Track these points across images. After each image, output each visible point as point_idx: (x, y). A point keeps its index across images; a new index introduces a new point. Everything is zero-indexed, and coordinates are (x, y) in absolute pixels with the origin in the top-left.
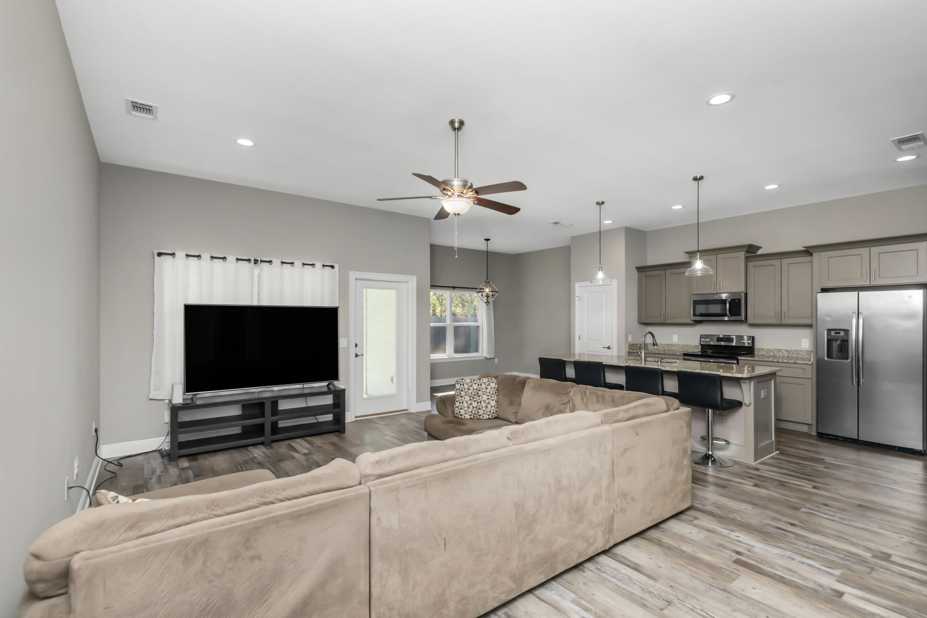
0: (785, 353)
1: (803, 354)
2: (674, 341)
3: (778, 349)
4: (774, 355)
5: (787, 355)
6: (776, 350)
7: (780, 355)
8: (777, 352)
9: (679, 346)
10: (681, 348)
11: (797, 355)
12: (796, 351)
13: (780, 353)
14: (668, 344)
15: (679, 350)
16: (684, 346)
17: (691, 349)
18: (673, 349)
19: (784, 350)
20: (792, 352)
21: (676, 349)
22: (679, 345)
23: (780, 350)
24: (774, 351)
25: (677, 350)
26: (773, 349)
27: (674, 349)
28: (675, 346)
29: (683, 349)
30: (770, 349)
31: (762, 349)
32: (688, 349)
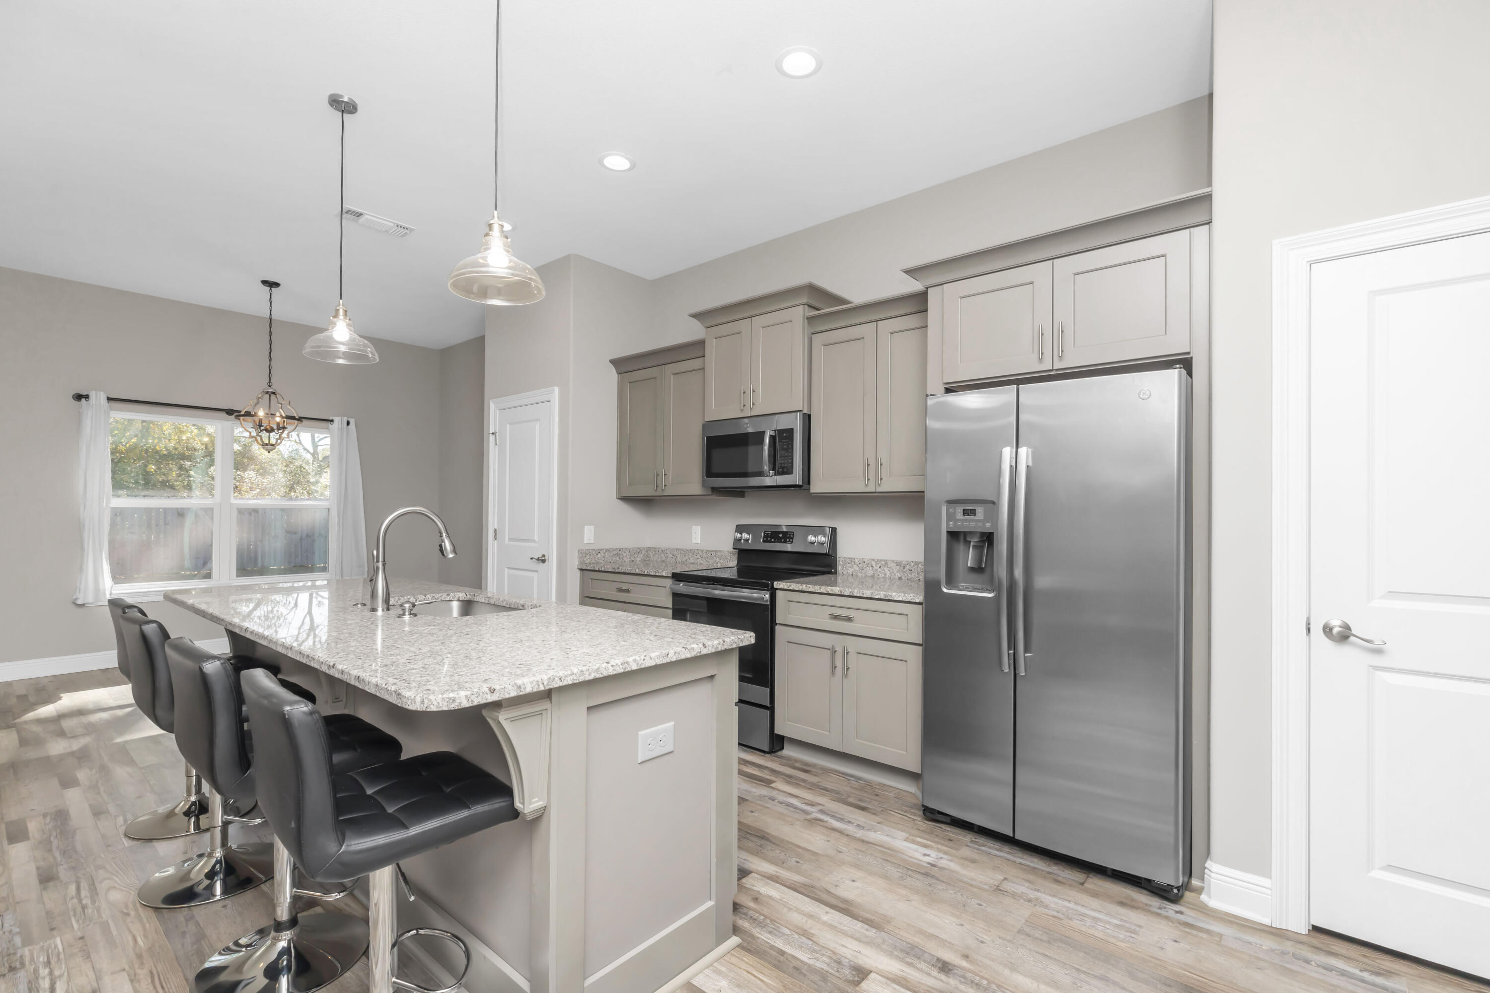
3: (881, 560)
4: (874, 574)
6: (877, 561)
7: (885, 574)
8: (880, 567)
9: (701, 554)
10: (705, 558)
16: (710, 554)
18: (692, 561)
21: (696, 561)
22: (702, 551)
23: (885, 561)
24: (874, 565)
26: (874, 560)
28: (695, 554)
29: (708, 560)
30: (866, 561)
31: (852, 560)
32: (718, 560)
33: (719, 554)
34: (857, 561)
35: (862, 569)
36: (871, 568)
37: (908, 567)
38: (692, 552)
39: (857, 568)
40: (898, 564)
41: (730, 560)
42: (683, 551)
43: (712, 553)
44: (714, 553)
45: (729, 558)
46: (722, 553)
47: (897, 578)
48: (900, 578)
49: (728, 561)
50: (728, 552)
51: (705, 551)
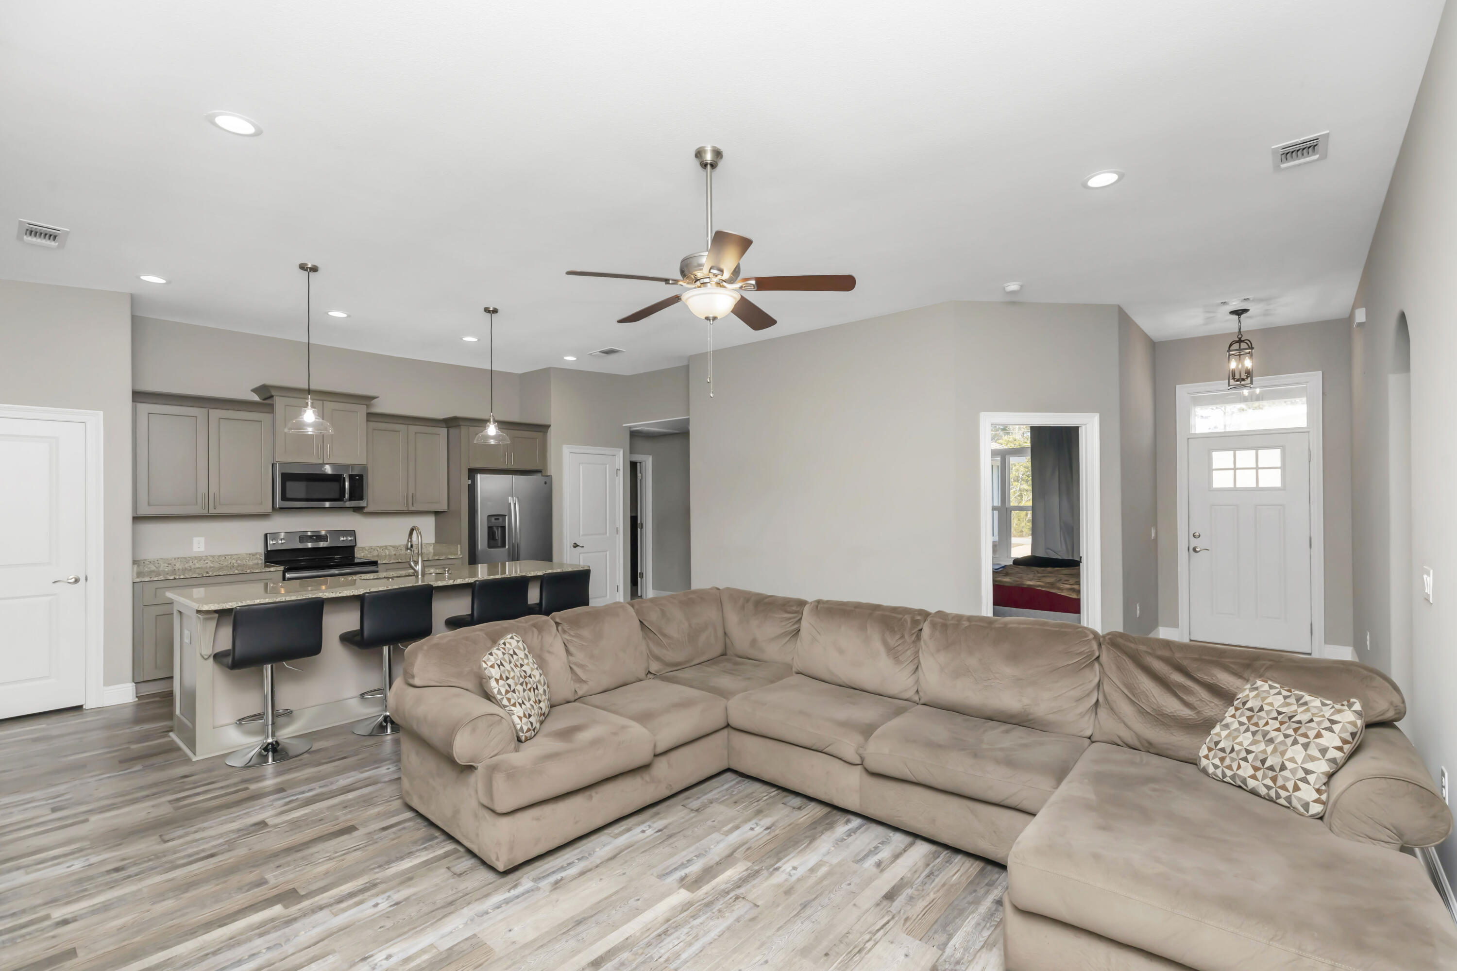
0: (393, 550)
2: (196, 550)
3: (383, 546)
4: (378, 554)
5: (394, 553)
6: (381, 547)
7: (386, 554)
8: (383, 550)
9: (211, 559)
10: (217, 562)
13: (386, 551)
14: (185, 558)
15: (210, 567)
16: (224, 558)
17: (239, 562)
18: (197, 565)
19: (391, 546)
21: (205, 566)
22: (213, 557)
23: (386, 546)
24: (378, 550)
25: (206, 568)
26: (378, 546)
27: (200, 566)
28: (203, 560)
30: (373, 548)
31: (363, 548)
32: (234, 561)
33: (234, 557)
34: (367, 548)
35: (370, 553)
36: (376, 552)
37: (399, 548)
38: (199, 559)
39: (367, 553)
40: (394, 547)
41: (249, 560)
42: (186, 559)
43: (226, 557)
44: (229, 556)
45: (248, 559)
46: (240, 556)
48: (395, 555)
49: (247, 561)
50: (247, 554)
51: (217, 557)
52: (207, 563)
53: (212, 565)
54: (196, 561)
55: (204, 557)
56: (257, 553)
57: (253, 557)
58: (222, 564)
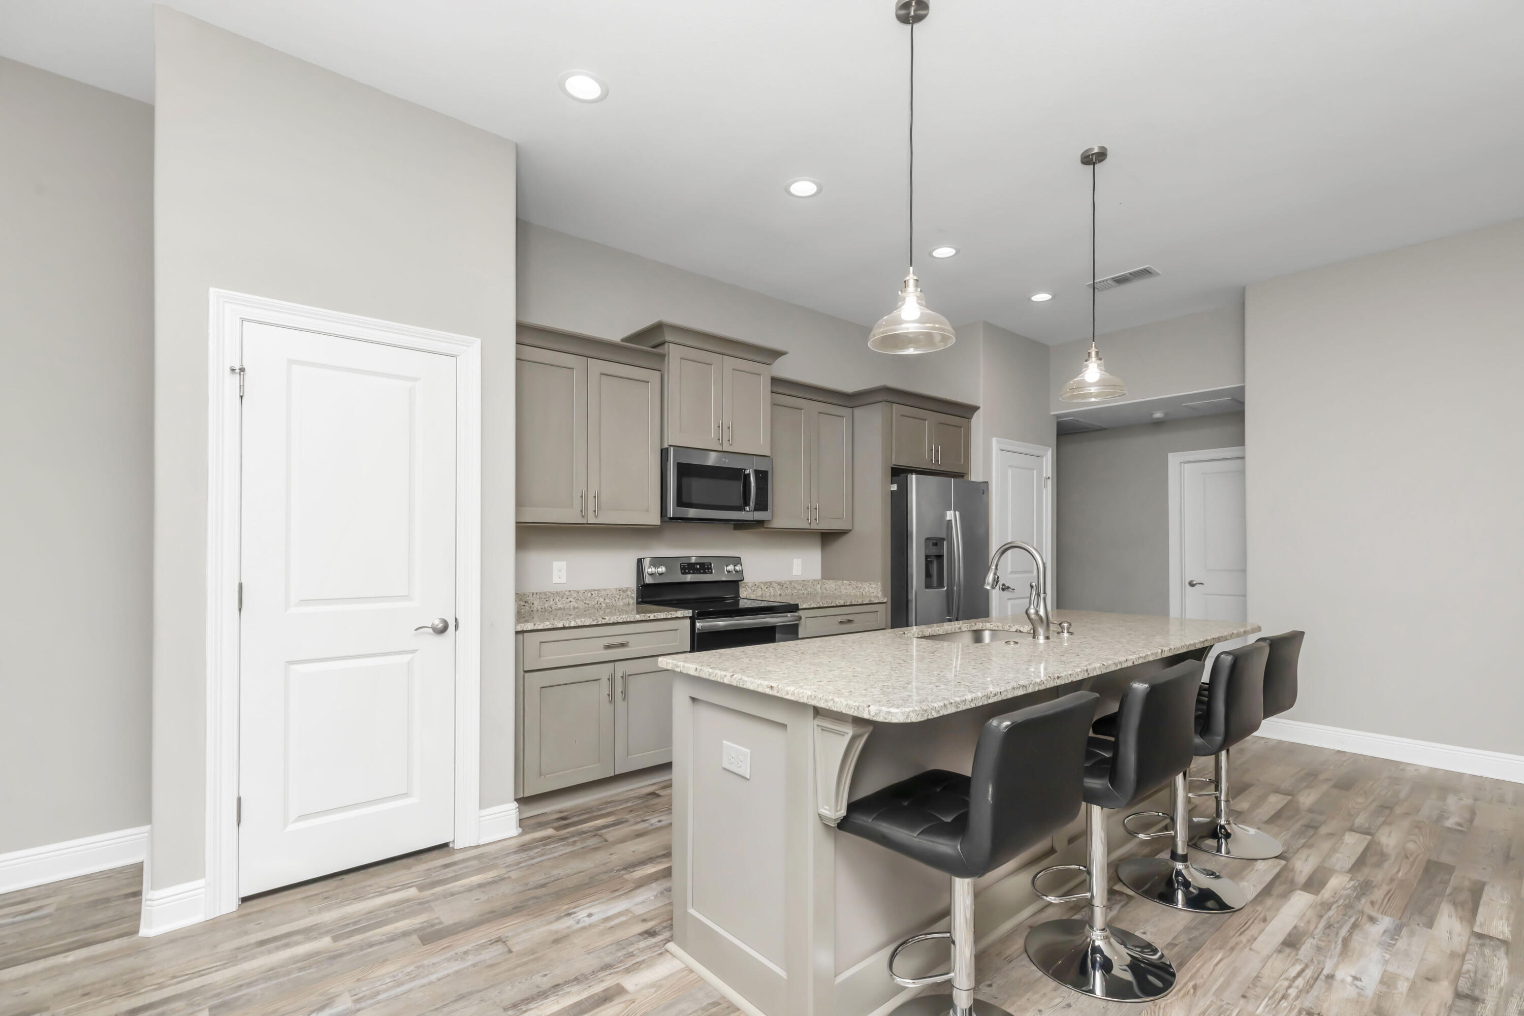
0: (778, 587)
1: (798, 588)
2: (556, 580)
3: (767, 582)
4: (762, 594)
5: (779, 592)
6: (766, 585)
7: (770, 593)
8: (767, 588)
9: (575, 595)
10: (582, 601)
11: (792, 589)
12: (791, 582)
13: (771, 589)
14: (545, 593)
15: (574, 608)
16: (590, 595)
17: (607, 601)
18: (559, 605)
19: (776, 582)
20: (785, 586)
21: (568, 605)
22: (578, 592)
23: (771, 583)
24: (763, 588)
25: (569, 609)
26: (762, 583)
27: (562, 606)
28: (565, 596)
29: (587, 602)
30: (757, 584)
32: (601, 600)
33: (603, 593)
34: (750, 585)
35: (754, 591)
36: (760, 589)
38: (561, 595)
39: (750, 591)
40: (779, 584)
41: (619, 599)
42: (546, 595)
43: (592, 593)
44: (596, 592)
45: (618, 597)
46: (608, 591)
47: (778, 595)
49: (616, 599)
50: (616, 589)
51: (582, 592)
52: (571, 602)
53: (576, 605)
54: (558, 598)
55: (567, 593)
56: (628, 588)
57: (624, 594)
58: (588, 604)
